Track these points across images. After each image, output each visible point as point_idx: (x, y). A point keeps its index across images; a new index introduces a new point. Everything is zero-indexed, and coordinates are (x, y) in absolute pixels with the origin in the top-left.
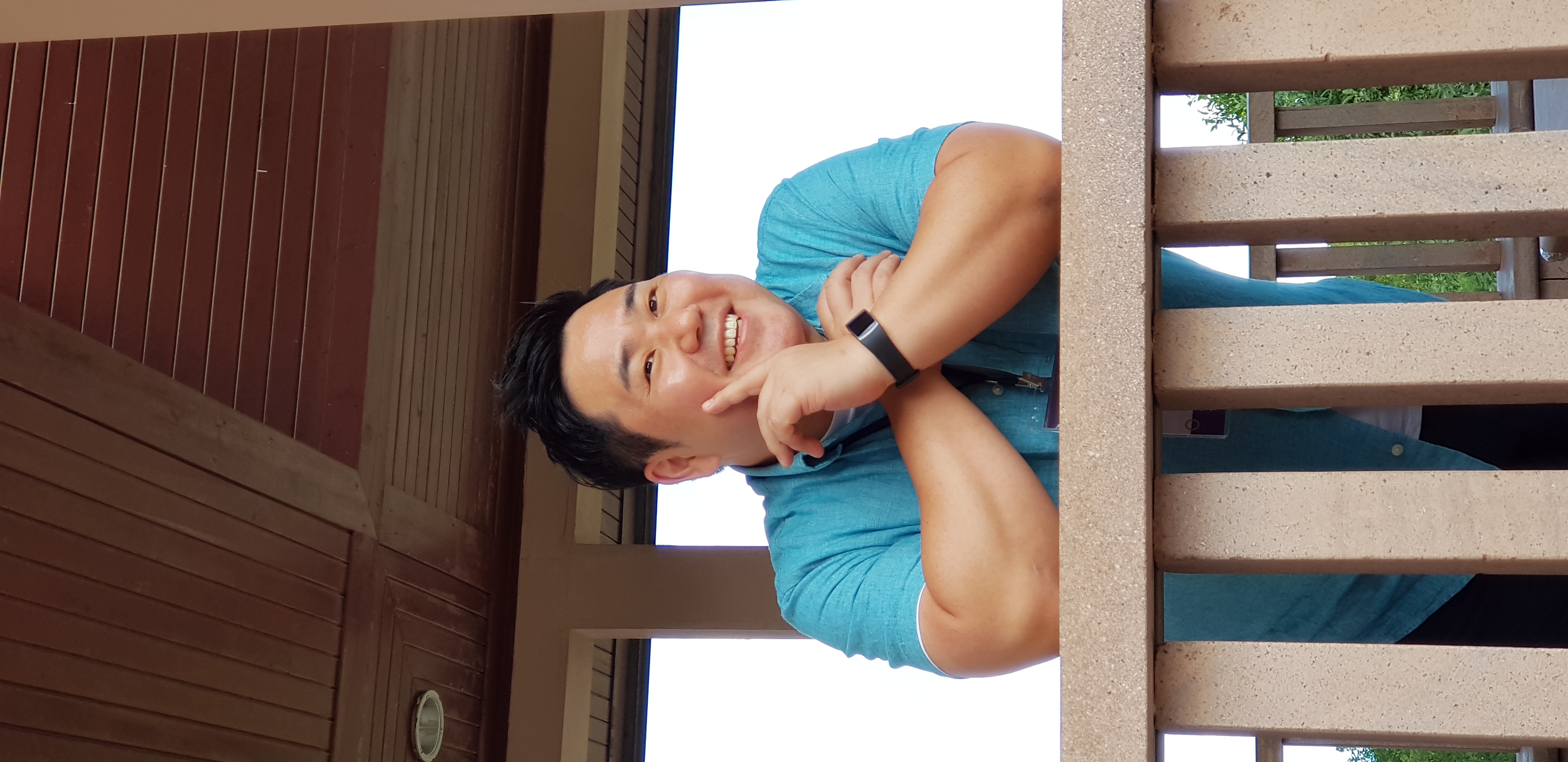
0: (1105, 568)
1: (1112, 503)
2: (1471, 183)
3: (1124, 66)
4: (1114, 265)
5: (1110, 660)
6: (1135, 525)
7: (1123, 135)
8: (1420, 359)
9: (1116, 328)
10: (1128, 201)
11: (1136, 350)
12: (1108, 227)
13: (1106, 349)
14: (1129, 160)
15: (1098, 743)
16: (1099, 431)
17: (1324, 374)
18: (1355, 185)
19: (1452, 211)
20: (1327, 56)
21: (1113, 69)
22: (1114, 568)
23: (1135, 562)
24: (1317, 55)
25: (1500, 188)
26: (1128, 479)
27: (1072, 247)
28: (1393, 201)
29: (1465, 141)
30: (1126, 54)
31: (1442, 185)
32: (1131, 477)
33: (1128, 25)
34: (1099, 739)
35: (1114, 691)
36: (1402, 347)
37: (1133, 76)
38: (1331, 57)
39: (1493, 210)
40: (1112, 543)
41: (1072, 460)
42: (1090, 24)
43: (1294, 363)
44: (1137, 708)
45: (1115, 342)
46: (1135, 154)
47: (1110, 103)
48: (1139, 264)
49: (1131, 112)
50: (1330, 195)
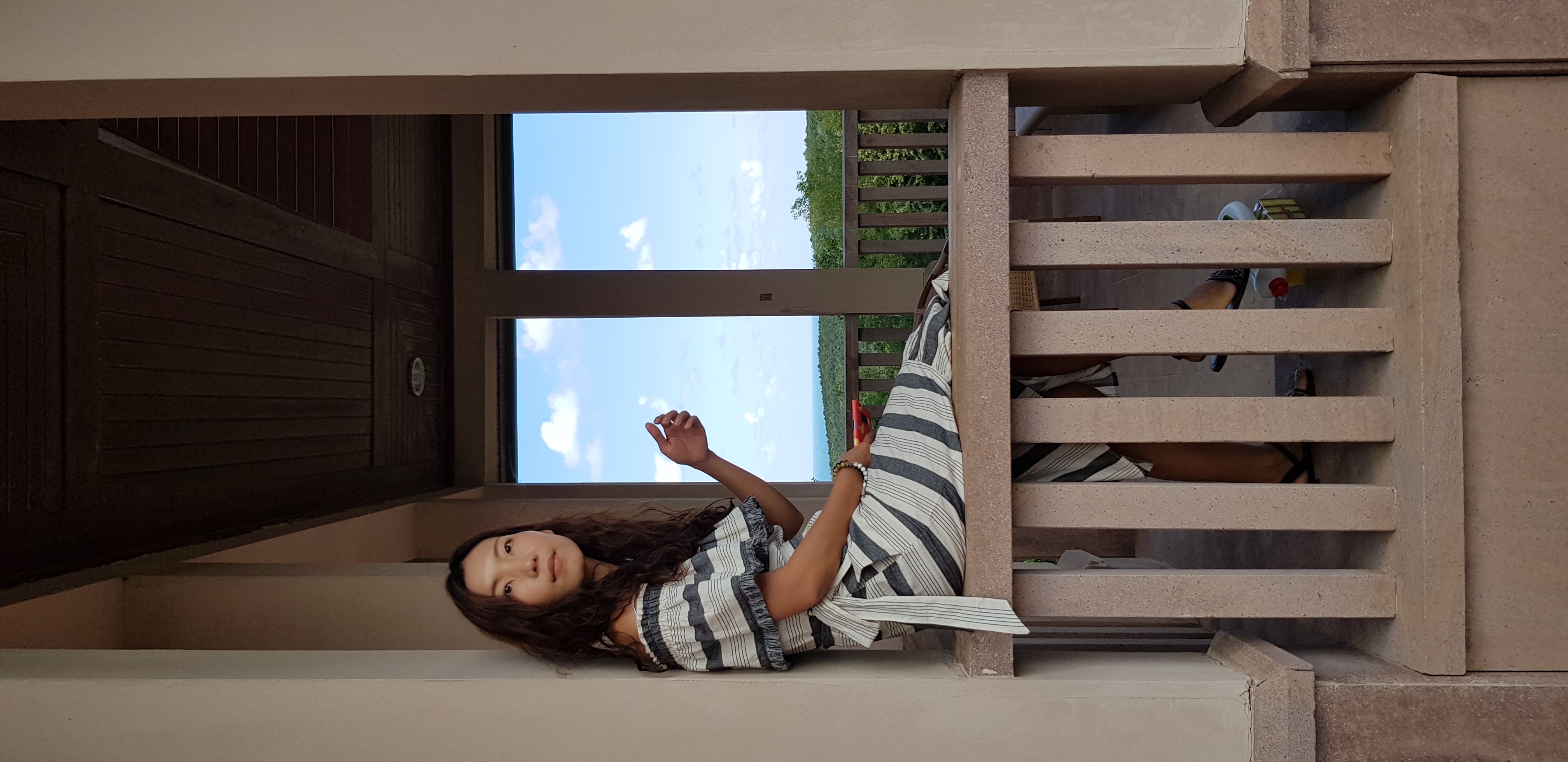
0: (990, 457)
1: (994, 423)
2: (1165, 248)
3: (998, 185)
4: (993, 296)
5: (994, 504)
6: (1005, 435)
7: (997, 224)
8: (1138, 340)
9: (995, 330)
10: (1000, 261)
11: (1005, 342)
12: (991, 275)
13: (990, 342)
14: (1001, 238)
15: (988, 545)
16: (987, 385)
17: (1090, 348)
18: (1107, 247)
19: (1155, 262)
20: (1093, 175)
21: (992, 187)
22: (994, 456)
23: (1005, 453)
24: (1089, 174)
25: (1179, 251)
26: (1001, 411)
27: (972, 286)
28: (1126, 256)
29: (1162, 225)
30: (999, 179)
31: (1151, 248)
32: (1003, 409)
33: (1000, 162)
34: (988, 543)
35: (995, 519)
36: (1129, 334)
37: (1003, 191)
38: (1095, 175)
39: (1175, 262)
40: (994, 444)
41: (973, 400)
42: (979, 161)
43: (1076, 342)
44: (1007, 527)
45: (994, 338)
46: (1004, 235)
47: (991, 206)
48: (1006, 296)
49: (1002, 212)
50: (1094, 252)
